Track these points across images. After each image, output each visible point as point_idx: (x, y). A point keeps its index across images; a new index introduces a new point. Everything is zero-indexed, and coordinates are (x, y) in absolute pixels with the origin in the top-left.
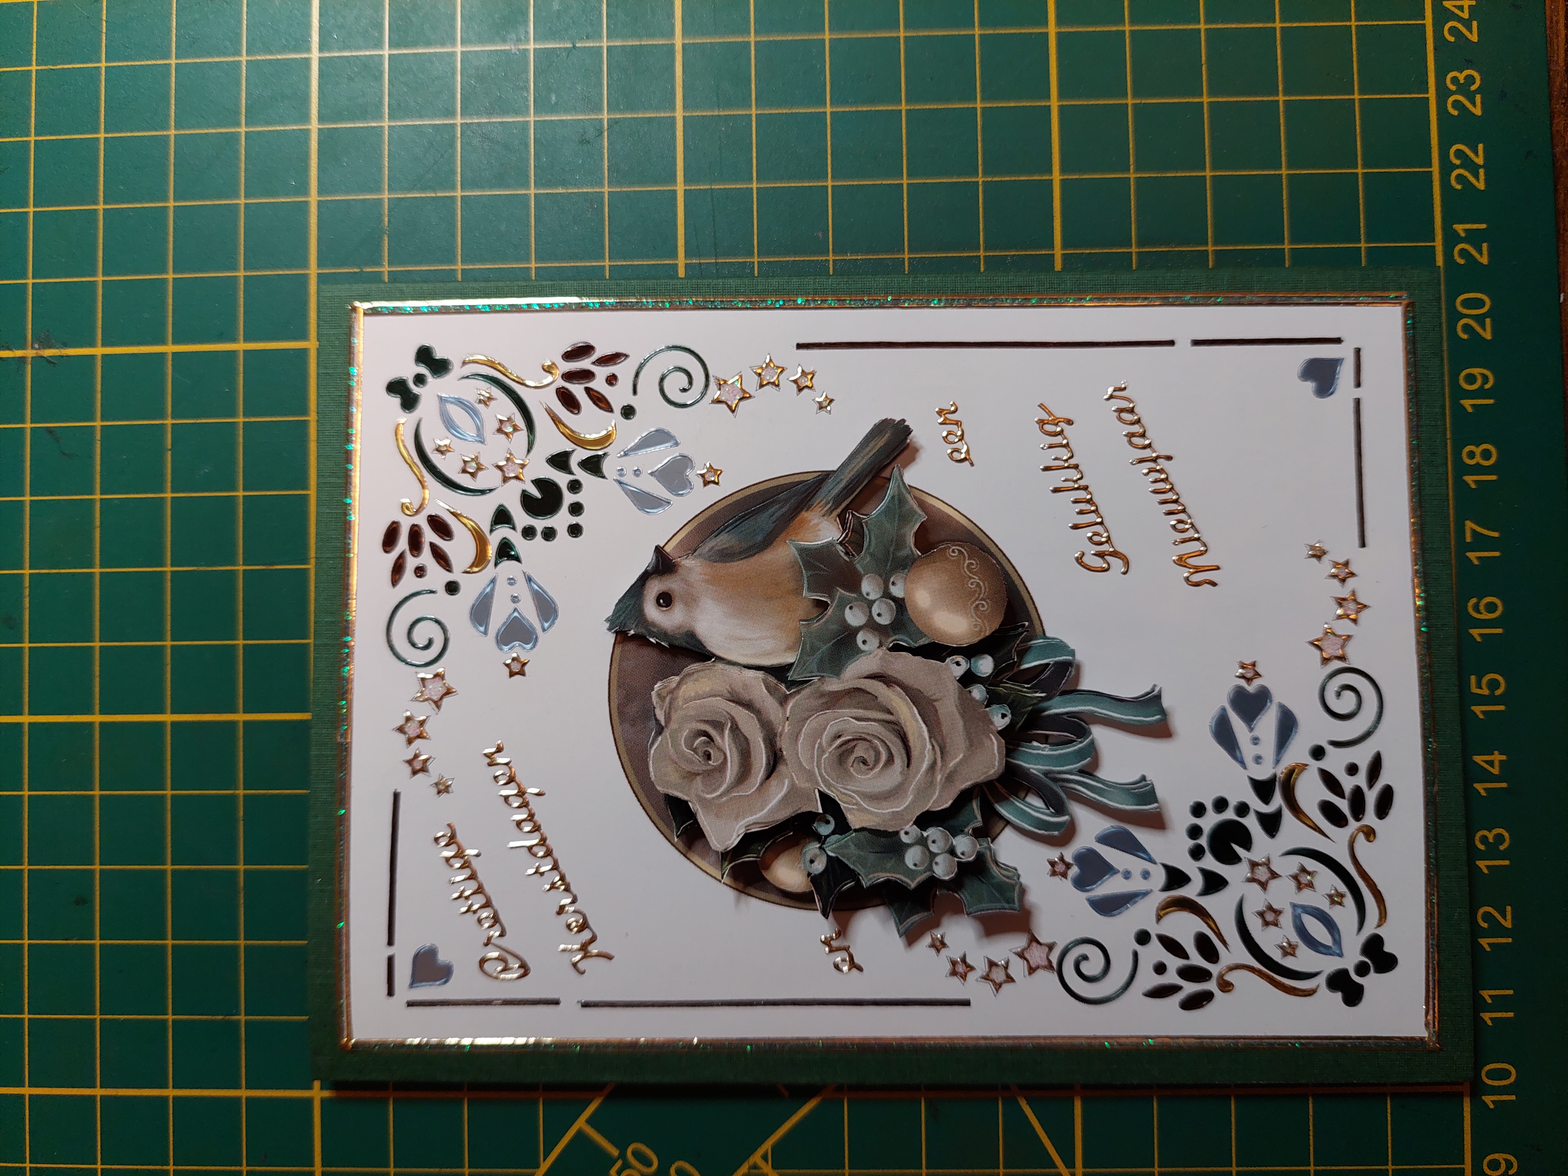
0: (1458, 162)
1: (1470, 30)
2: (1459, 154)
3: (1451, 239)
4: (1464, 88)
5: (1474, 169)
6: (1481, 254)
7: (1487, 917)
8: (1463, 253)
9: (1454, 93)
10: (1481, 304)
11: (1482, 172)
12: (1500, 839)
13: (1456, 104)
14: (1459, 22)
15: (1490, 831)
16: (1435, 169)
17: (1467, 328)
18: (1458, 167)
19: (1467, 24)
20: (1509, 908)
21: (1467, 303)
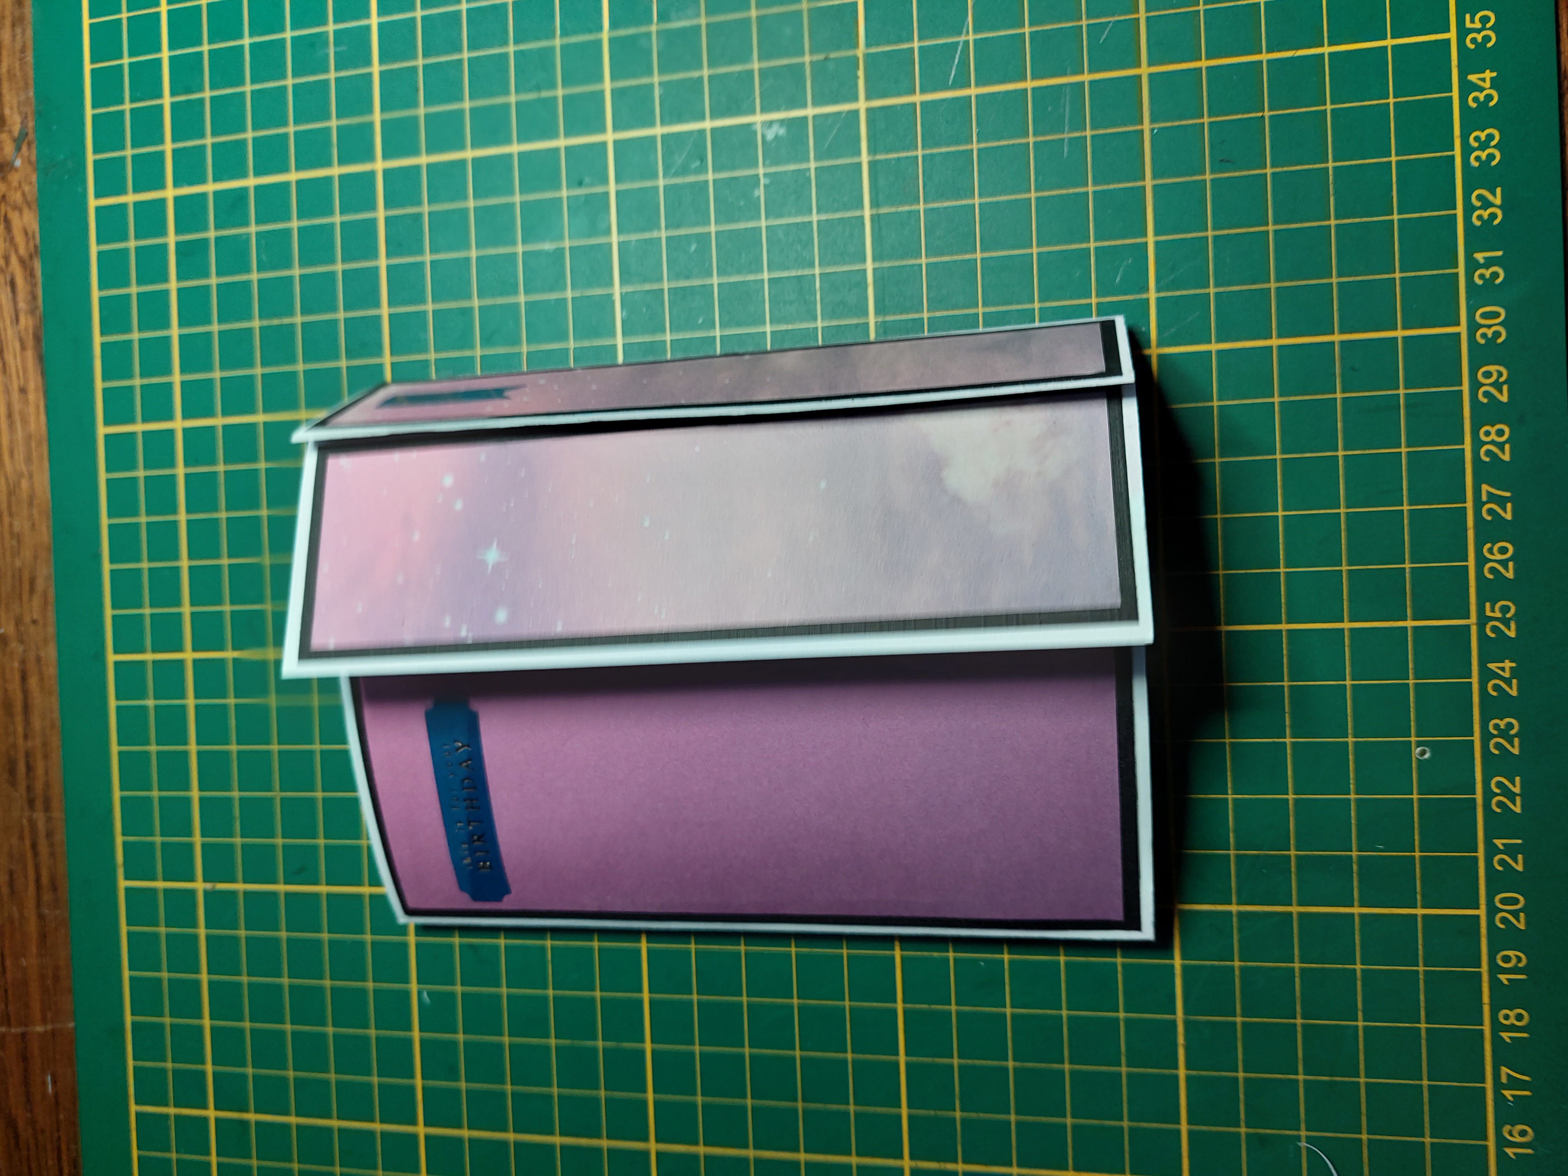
0: (1497, 791)
2: (1499, 785)
3: (1491, 851)
4: (1504, 733)
5: (1511, 796)
6: (1516, 862)
8: (1502, 862)
9: (1495, 736)
10: (1516, 901)
11: (1518, 800)
13: (1498, 746)
14: (1501, 680)
16: (1479, 797)
17: (1504, 920)
18: (1498, 795)
19: (1508, 682)
21: (1504, 901)
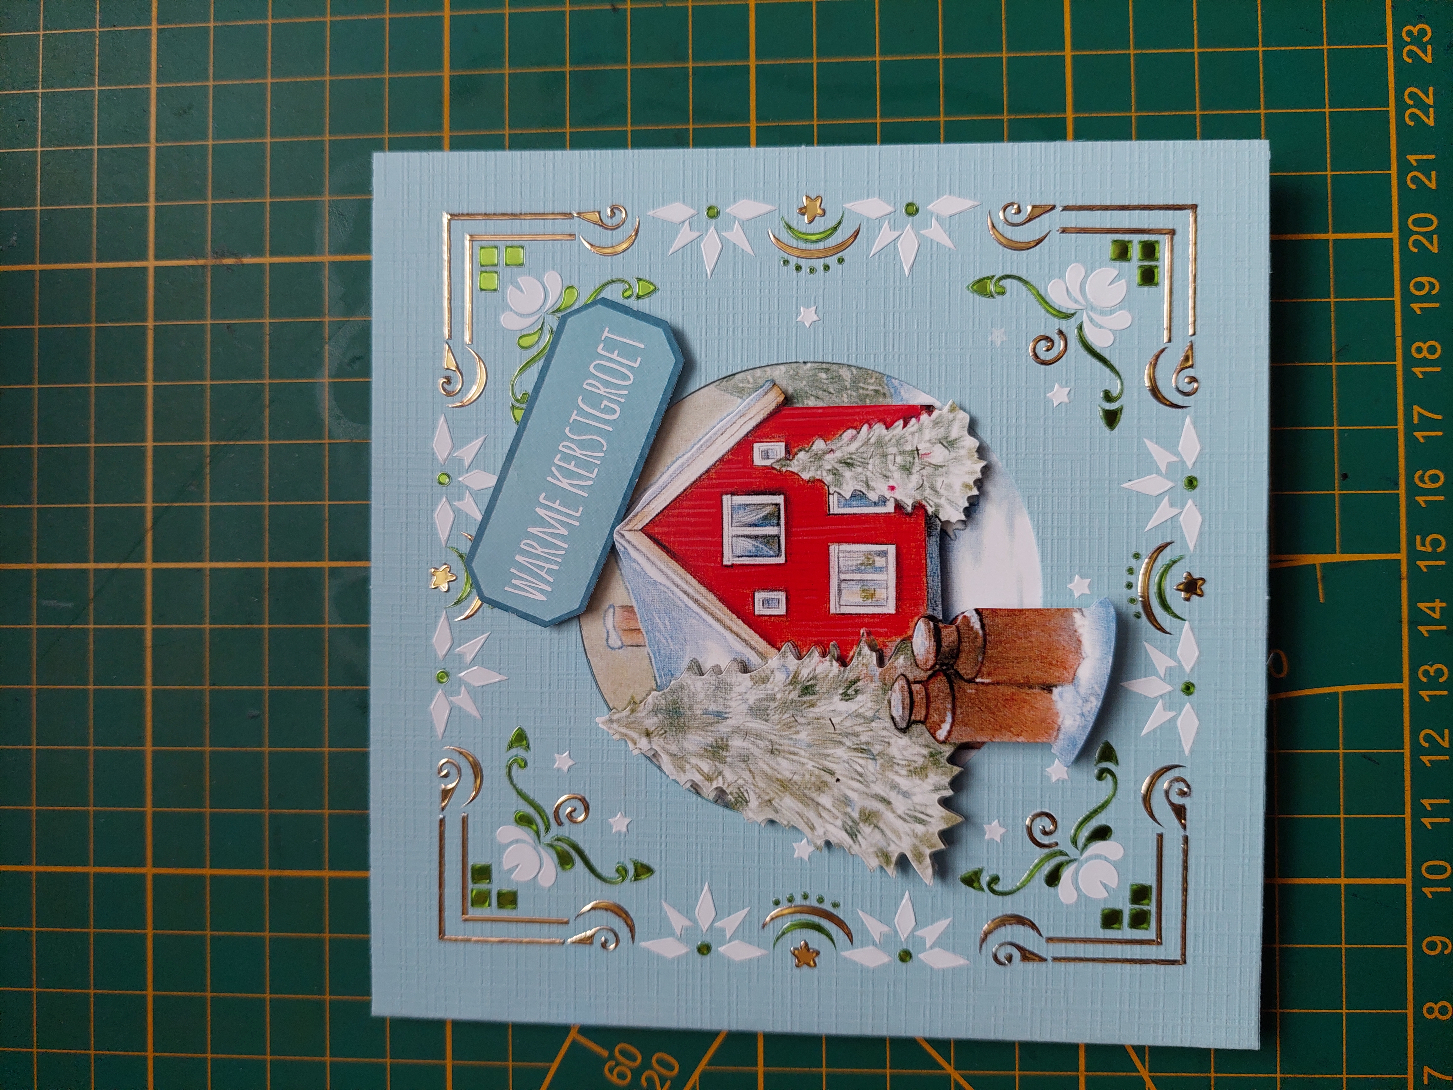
7: (1428, 738)
12: (1439, 673)
15: (1430, 665)
20: (1446, 731)
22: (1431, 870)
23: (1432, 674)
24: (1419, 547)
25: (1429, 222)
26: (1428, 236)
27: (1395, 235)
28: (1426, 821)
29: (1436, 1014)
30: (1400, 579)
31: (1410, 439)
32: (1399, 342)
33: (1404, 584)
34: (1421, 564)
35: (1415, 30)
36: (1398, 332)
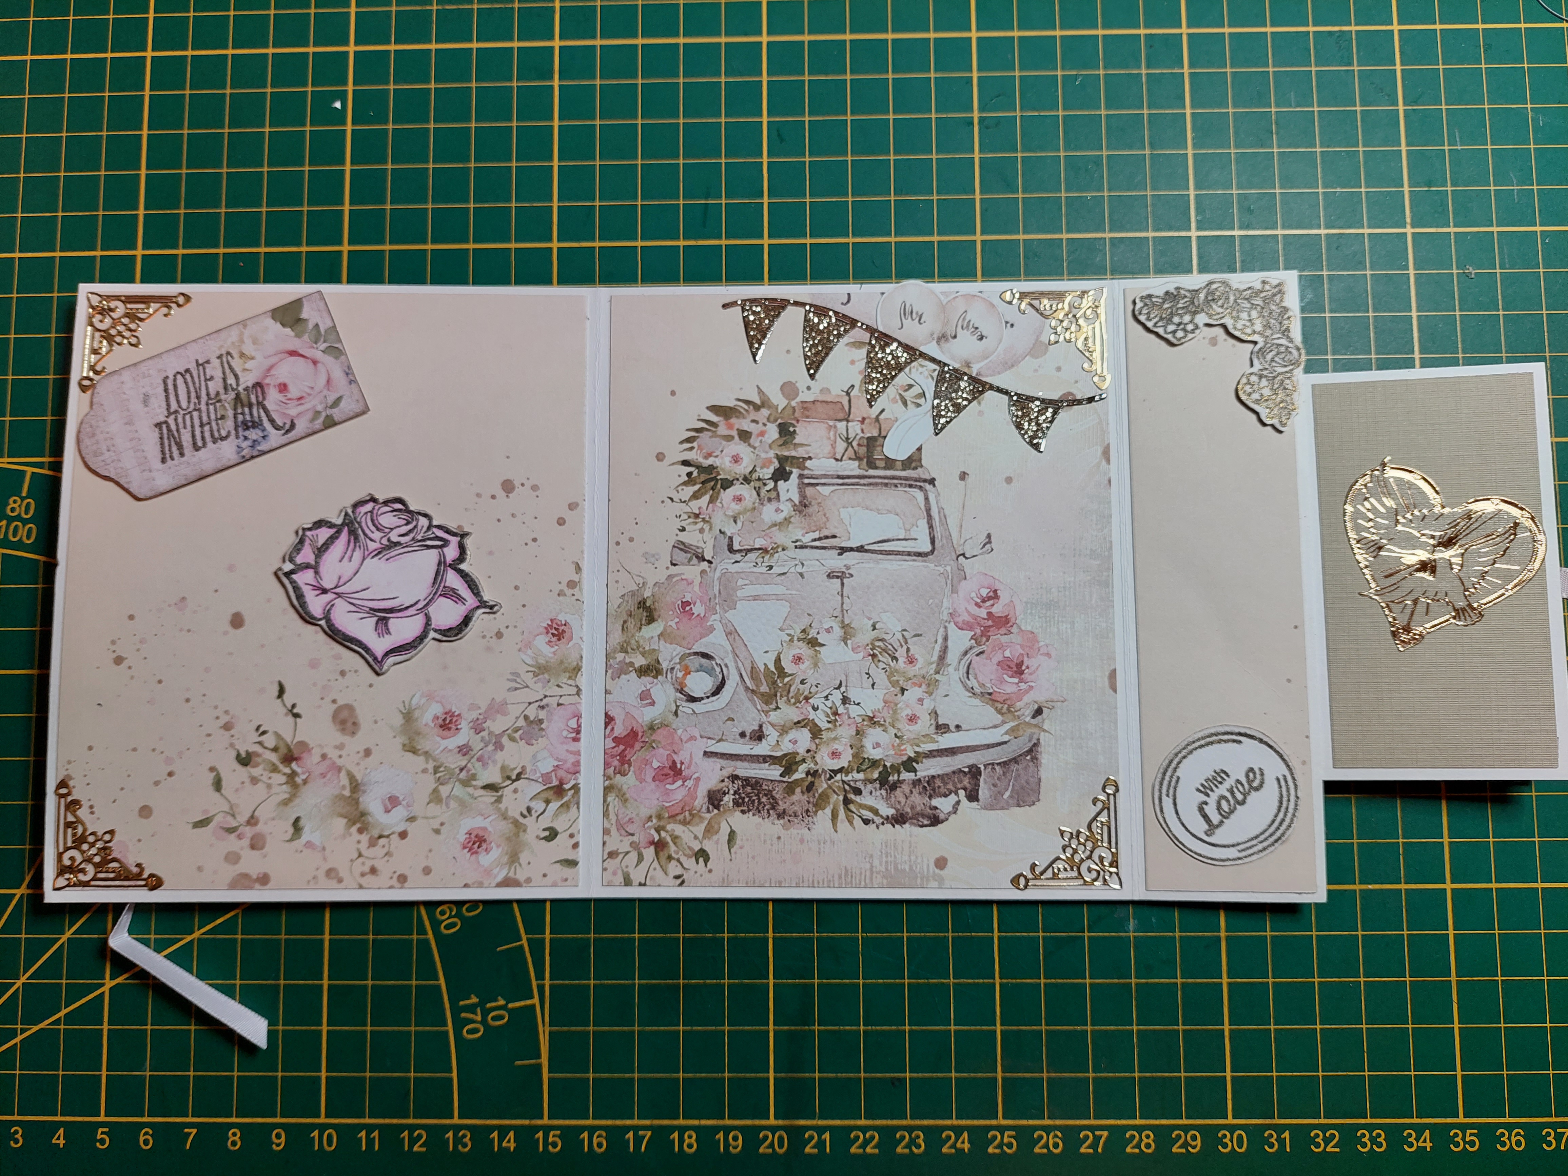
1: (950, 1147)
7: (420, 1137)
12: (465, 1146)
15: (470, 1139)
20: (424, 1149)
22: (330, 1136)
23: (464, 1140)
24: (552, 1133)
25: (781, 1145)
26: (771, 1145)
27: (772, 1121)
28: (363, 1134)
29: (232, 1139)
30: (530, 1118)
31: (628, 1129)
32: (696, 1122)
33: (526, 1122)
34: (540, 1135)
35: (920, 1141)
36: (704, 1122)
